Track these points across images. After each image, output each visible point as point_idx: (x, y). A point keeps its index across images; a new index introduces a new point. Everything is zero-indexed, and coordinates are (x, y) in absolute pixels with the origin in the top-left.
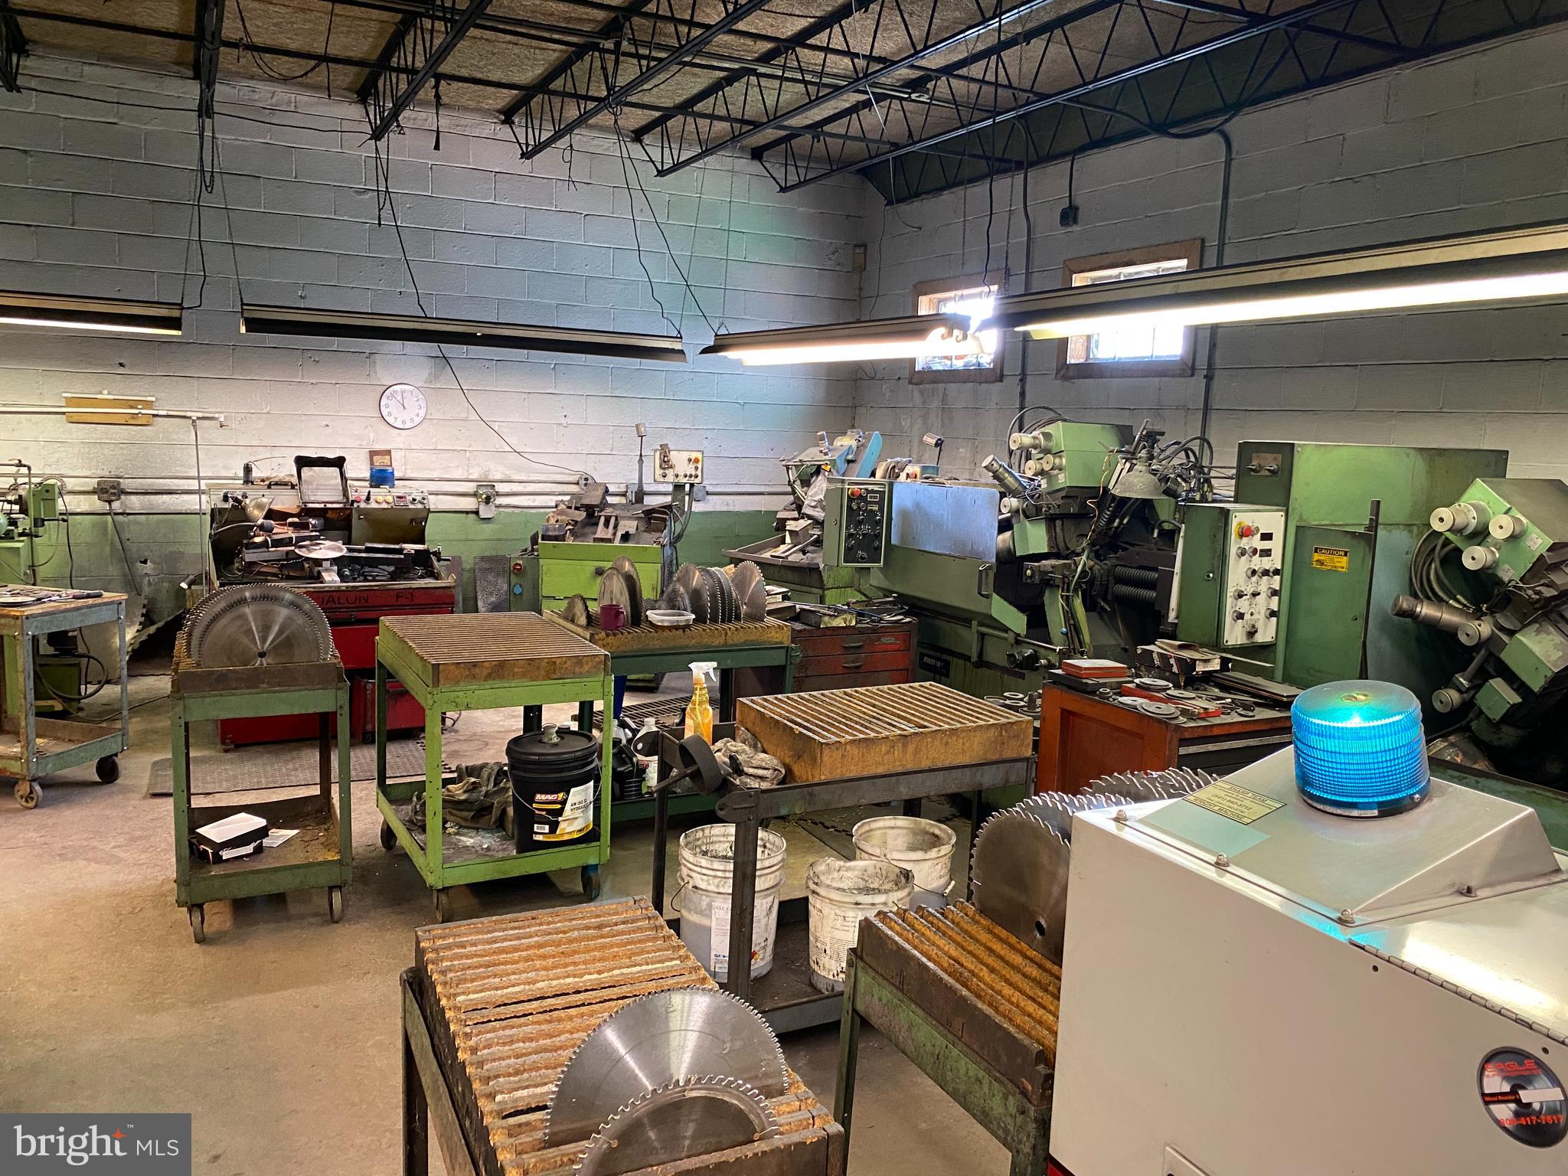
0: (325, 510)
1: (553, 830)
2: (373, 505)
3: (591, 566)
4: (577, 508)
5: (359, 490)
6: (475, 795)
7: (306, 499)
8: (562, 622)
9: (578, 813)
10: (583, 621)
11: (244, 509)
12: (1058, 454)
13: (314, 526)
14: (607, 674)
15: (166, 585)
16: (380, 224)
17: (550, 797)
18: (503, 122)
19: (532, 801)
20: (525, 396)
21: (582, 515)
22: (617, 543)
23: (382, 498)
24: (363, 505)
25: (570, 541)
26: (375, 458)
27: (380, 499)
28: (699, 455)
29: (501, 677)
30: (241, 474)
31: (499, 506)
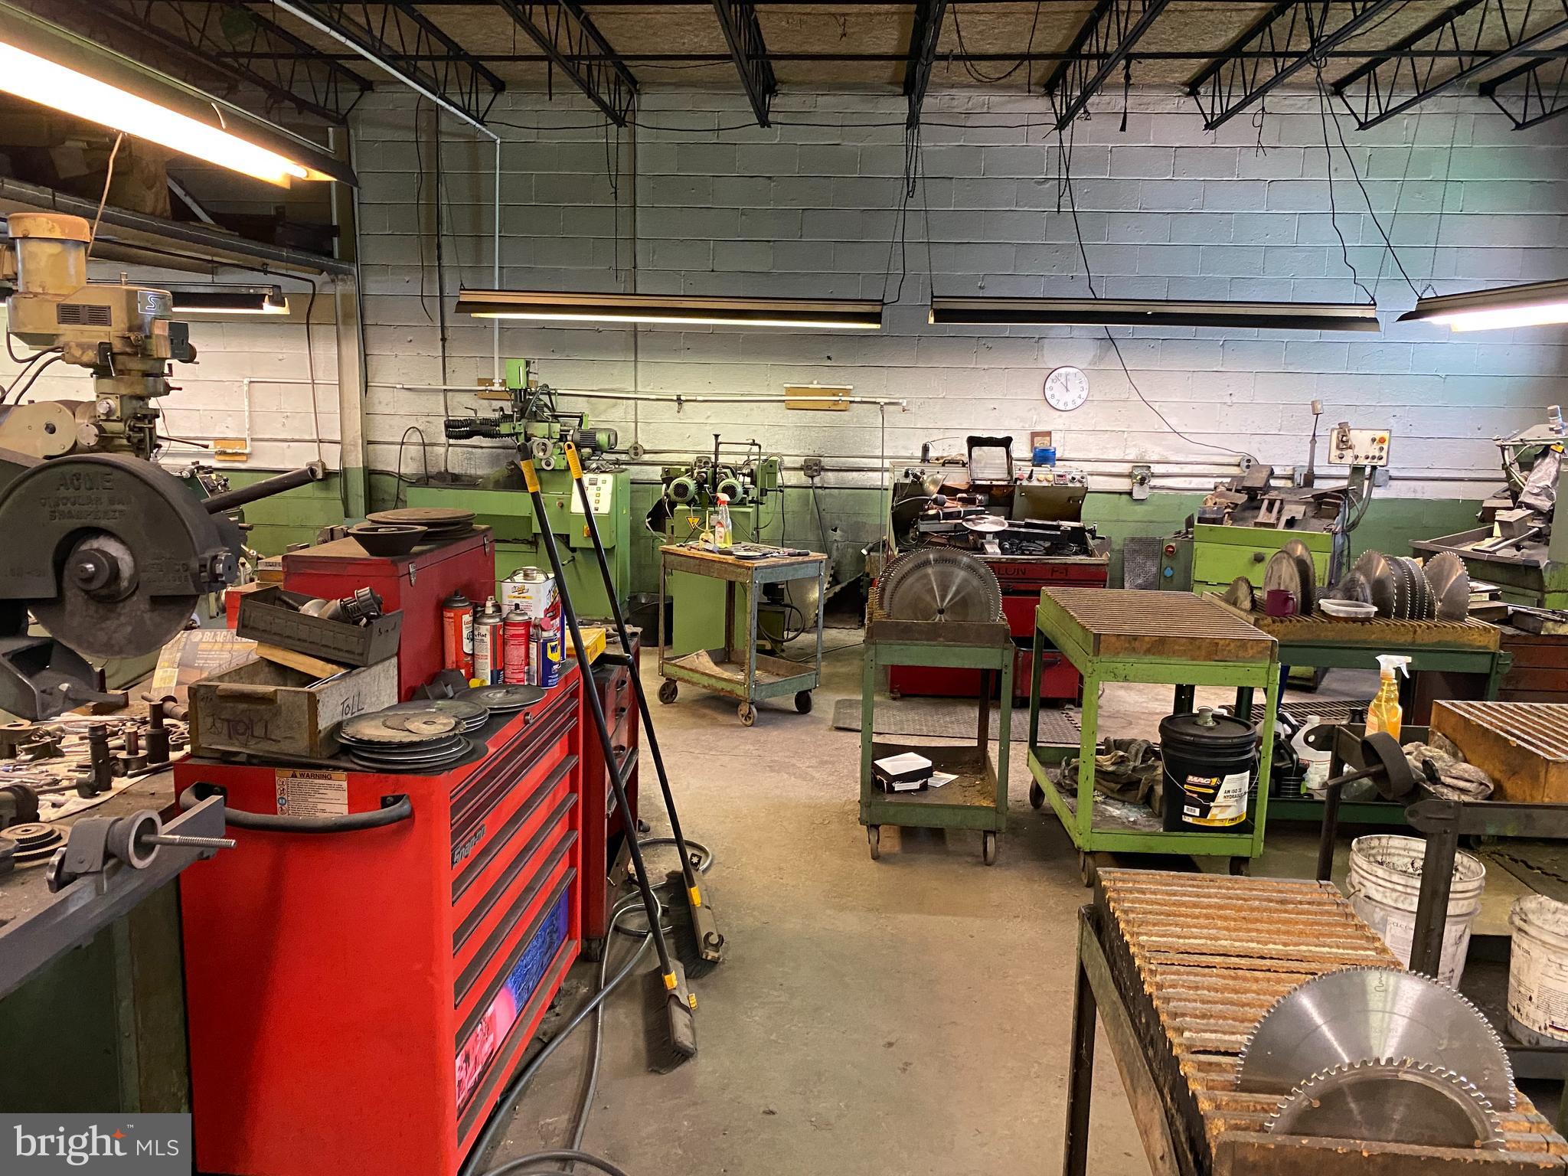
0: (991, 487)
1: (1204, 815)
2: (1035, 483)
3: (1251, 551)
4: (1237, 491)
5: (1022, 470)
6: (1122, 769)
7: (975, 476)
8: (1223, 604)
9: (1231, 802)
10: (1247, 605)
11: (921, 484)
13: (980, 501)
14: (1273, 661)
15: (850, 550)
16: (1059, 212)
17: (1203, 781)
18: (1188, 94)
19: (1184, 782)
20: (1190, 374)
21: (1242, 498)
22: (1281, 528)
23: (1044, 476)
24: (1025, 483)
25: (1228, 524)
26: (1036, 439)
27: (1041, 477)
28: (1386, 435)
29: (1161, 653)
30: (919, 454)
31: (1154, 488)
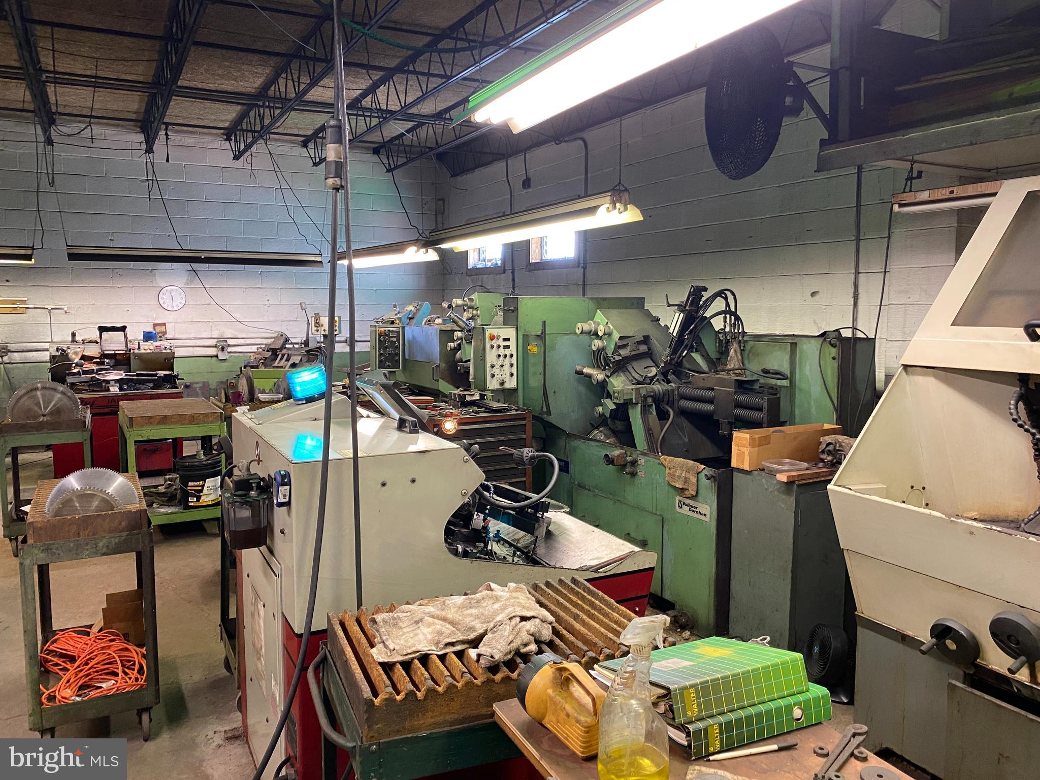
0: (115, 354)
1: (198, 500)
2: (142, 351)
4: (268, 351)
5: (134, 344)
7: (104, 349)
10: (224, 400)
11: (67, 355)
12: (476, 309)
13: (107, 363)
14: (222, 422)
17: (196, 484)
18: (226, 140)
20: (244, 290)
22: (287, 368)
23: (148, 347)
24: (136, 351)
25: (263, 368)
27: (146, 347)
29: (165, 423)
31: (231, 352)
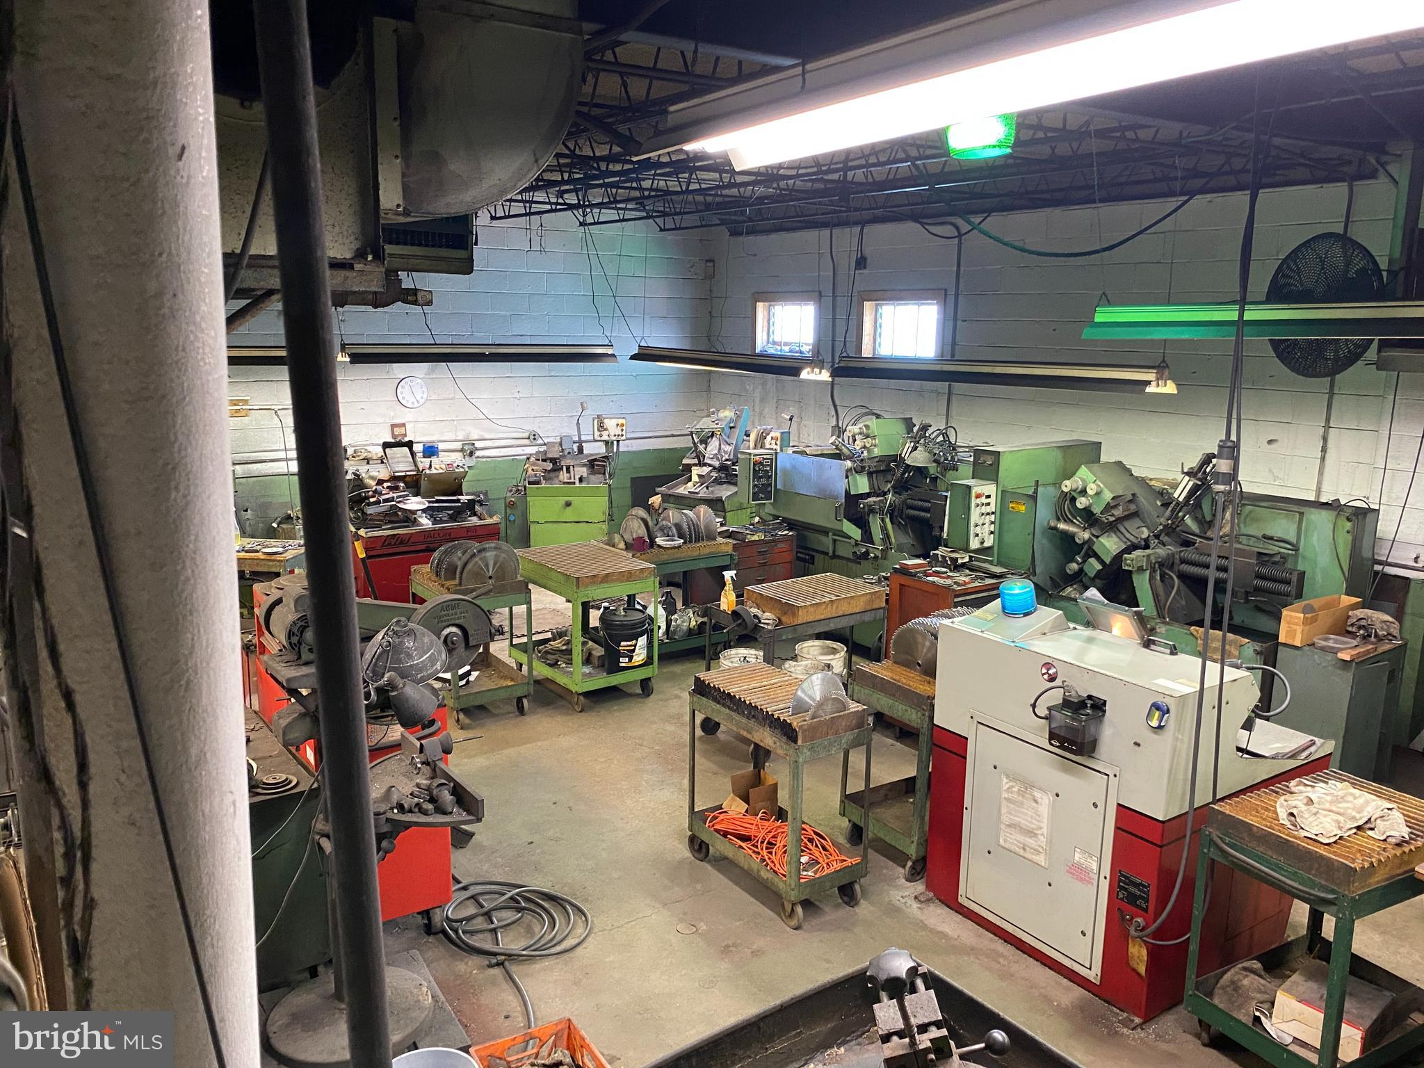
1: (630, 661)
2: (434, 471)
3: (563, 500)
4: (544, 461)
5: (423, 463)
9: (642, 651)
10: (622, 545)
11: (362, 481)
12: (874, 437)
14: (655, 577)
19: (619, 646)
20: (492, 379)
21: (548, 465)
22: (577, 484)
24: (428, 472)
25: (544, 484)
26: (395, 429)
27: (438, 467)
28: (623, 421)
31: (478, 457)
